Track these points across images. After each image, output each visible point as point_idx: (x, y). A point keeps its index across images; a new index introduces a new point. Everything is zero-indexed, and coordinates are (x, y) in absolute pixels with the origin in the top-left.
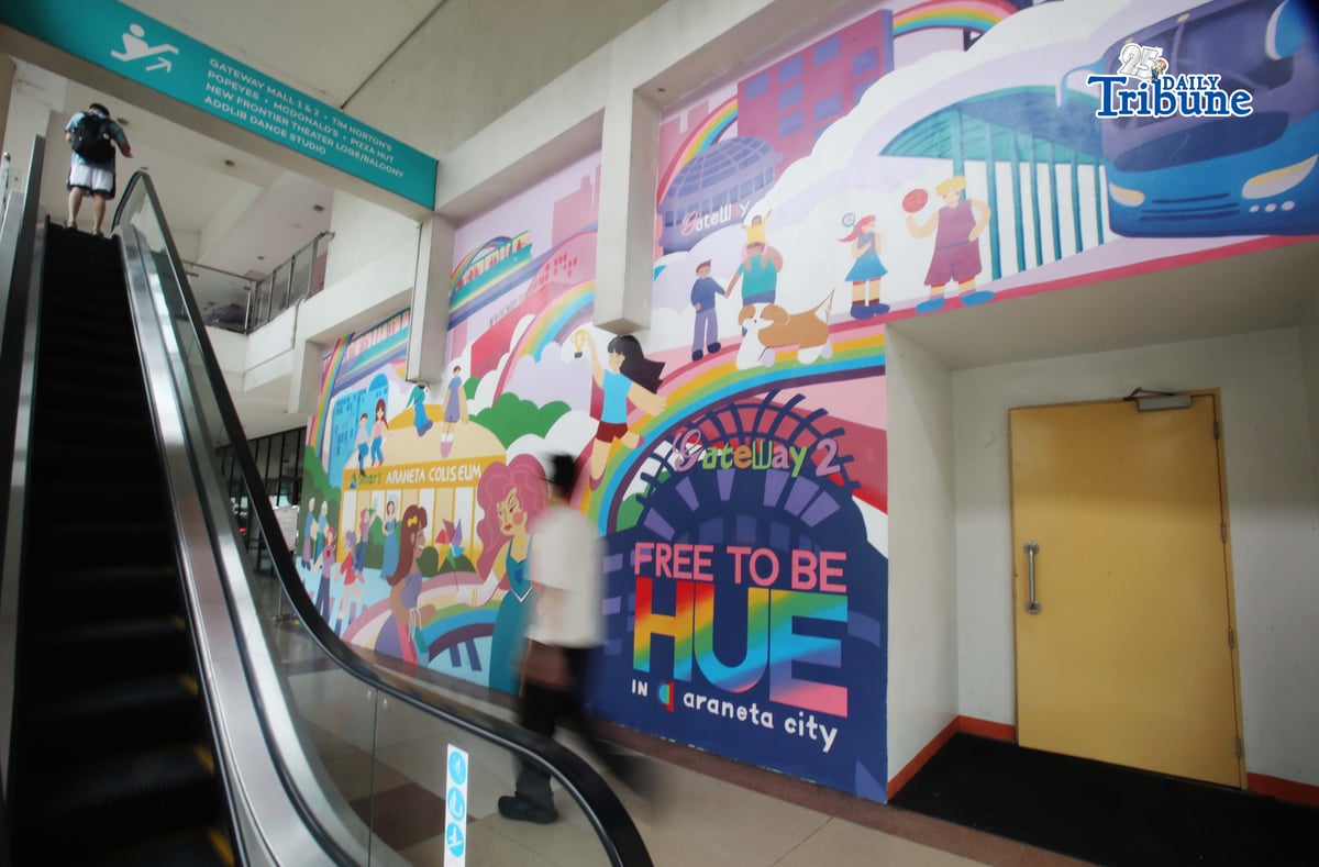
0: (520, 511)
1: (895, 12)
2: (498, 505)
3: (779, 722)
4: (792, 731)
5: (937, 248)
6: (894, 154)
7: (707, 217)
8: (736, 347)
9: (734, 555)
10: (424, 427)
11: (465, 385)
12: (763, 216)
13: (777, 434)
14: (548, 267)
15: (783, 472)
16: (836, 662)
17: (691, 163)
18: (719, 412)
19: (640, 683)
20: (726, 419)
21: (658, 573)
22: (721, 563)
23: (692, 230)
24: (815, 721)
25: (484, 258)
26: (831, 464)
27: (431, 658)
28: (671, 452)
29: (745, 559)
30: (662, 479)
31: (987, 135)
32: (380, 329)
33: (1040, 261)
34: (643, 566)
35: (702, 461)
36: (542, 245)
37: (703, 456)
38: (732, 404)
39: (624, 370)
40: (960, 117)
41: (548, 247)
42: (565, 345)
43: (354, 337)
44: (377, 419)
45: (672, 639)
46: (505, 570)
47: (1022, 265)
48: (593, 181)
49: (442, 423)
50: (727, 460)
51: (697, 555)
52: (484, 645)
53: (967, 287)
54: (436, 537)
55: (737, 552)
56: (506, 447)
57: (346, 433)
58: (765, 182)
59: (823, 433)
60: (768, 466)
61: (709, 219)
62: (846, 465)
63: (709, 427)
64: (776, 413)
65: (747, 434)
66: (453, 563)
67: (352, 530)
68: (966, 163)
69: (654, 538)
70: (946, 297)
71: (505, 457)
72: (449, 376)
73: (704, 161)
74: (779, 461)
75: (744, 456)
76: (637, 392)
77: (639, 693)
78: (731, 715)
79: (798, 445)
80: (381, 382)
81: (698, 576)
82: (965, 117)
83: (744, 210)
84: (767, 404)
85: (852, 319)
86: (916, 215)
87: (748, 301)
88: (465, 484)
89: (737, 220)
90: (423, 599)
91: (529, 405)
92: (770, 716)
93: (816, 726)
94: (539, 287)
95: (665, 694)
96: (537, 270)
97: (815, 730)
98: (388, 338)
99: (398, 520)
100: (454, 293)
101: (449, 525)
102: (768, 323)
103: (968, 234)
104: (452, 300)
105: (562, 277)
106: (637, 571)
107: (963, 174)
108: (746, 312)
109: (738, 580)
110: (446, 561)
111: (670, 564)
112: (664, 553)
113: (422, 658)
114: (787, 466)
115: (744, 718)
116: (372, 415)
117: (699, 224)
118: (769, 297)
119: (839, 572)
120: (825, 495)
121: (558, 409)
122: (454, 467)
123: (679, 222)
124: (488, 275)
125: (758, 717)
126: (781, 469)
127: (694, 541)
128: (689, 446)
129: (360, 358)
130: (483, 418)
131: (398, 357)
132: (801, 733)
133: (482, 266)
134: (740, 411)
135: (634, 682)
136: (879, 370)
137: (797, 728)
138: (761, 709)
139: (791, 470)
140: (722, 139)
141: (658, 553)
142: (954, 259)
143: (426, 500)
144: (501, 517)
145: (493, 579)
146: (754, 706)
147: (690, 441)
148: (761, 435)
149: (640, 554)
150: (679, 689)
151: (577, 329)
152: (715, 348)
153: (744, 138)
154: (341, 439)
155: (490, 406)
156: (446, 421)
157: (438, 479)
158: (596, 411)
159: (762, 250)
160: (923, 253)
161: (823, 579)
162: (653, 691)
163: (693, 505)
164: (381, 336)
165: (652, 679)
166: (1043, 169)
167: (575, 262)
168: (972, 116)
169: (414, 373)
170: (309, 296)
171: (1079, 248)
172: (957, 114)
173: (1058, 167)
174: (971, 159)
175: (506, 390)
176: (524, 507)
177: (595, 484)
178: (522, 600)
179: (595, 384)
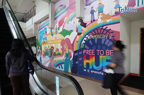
2: (64, 45)
8: (97, 20)
9: (97, 51)
10: (52, 35)
13: (104, 33)
15: (104, 39)
20: (96, 31)
21: (87, 54)
22: (96, 52)
23: (90, 2)
25: (59, 8)
26: (111, 37)
28: (88, 37)
29: (99, 51)
30: (87, 41)
36: (68, 6)
37: (93, 37)
38: (97, 29)
42: (72, 21)
43: (41, 22)
45: (89, 63)
49: (55, 34)
50: (96, 37)
51: (92, 51)
52: (63, 65)
54: (55, 51)
56: (64, 37)
59: (110, 33)
60: (102, 38)
62: (114, 37)
63: (93, 33)
64: (103, 30)
65: (99, 33)
67: (44, 50)
69: (87, 49)
72: (55, 27)
74: (104, 37)
75: (99, 37)
77: (85, 71)
79: (107, 35)
80: (46, 29)
81: (92, 54)
85: (115, 15)
87: (99, 13)
88: (59, 43)
90: (54, 59)
91: (67, 31)
92: (103, 73)
96: (67, 10)
101: (57, 49)
102: (102, 16)
104: (55, 15)
105: (71, 11)
106: (84, 54)
108: (99, 15)
109: (98, 54)
110: (57, 54)
111: (89, 53)
112: (87, 51)
113: (55, 68)
116: (45, 33)
118: (102, 12)
119: (112, 53)
120: (111, 42)
121: (72, 31)
122: (57, 41)
123: (88, 1)
124: (60, 11)
125: (101, 73)
127: (92, 49)
128: (91, 35)
129: (42, 25)
130: (61, 33)
131: (48, 25)
135: (84, 69)
136: (119, 22)
139: (106, 38)
143: (54, 45)
145: (64, 56)
148: (101, 33)
149: (84, 51)
150: (90, 70)
152: (94, 20)
154: (41, 37)
155: (62, 31)
157: (55, 42)
158: (77, 31)
159: (101, 4)
161: (110, 54)
162: (87, 70)
163: (92, 44)
164: (45, 21)
165: (87, 69)
167: (73, 8)
169: (50, 27)
170: (34, 16)
175: (64, 29)
176: (68, 46)
177: (77, 42)
178: (68, 59)
179: (77, 27)
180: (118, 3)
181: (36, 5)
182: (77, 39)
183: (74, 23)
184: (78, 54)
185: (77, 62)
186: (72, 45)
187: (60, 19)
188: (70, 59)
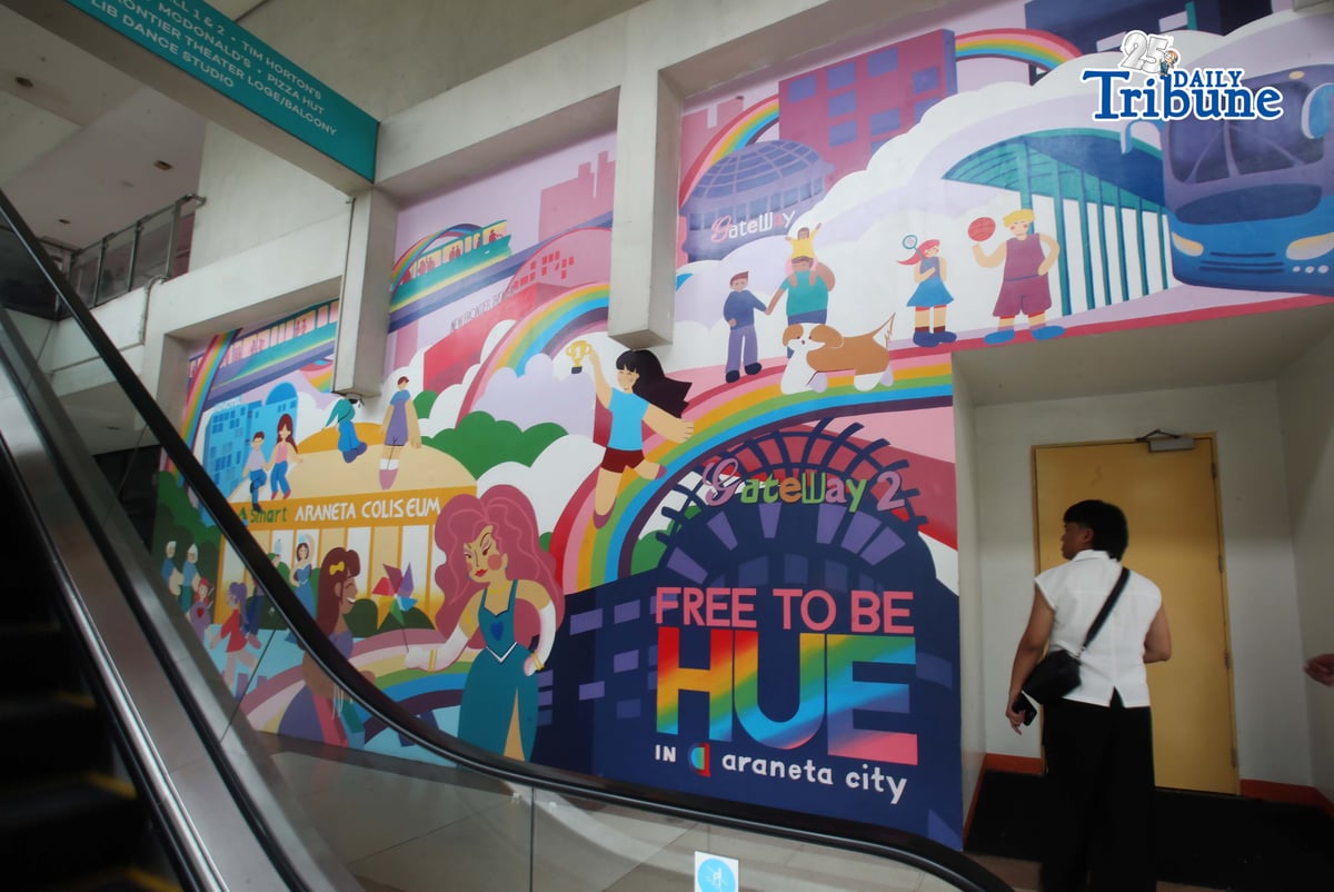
0: (497, 553)
1: (956, 35)
2: (466, 546)
3: (839, 777)
4: (856, 785)
5: (1005, 280)
6: (958, 180)
7: (742, 224)
9: (781, 599)
10: (353, 451)
11: (415, 401)
12: (812, 229)
13: (831, 465)
14: (533, 266)
15: (838, 507)
16: (903, 707)
17: (722, 162)
18: (761, 440)
19: (666, 748)
20: (770, 449)
21: (687, 621)
22: (766, 609)
23: (725, 237)
24: (881, 774)
25: (441, 248)
26: (893, 499)
27: (368, 738)
28: (700, 485)
29: (796, 602)
30: (689, 515)
31: (1055, 172)
32: (282, 326)
33: (1109, 301)
34: (666, 613)
35: (740, 494)
36: (525, 237)
37: (741, 488)
38: (776, 431)
39: (638, 389)
40: (1027, 150)
41: (534, 241)
42: (557, 358)
43: (240, 335)
44: (279, 440)
45: (707, 694)
46: (477, 625)
47: (1091, 303)
48: (594, 169)
49: (382, 445)
50: (772, 493)
51: (735, 599)
52: (449, 716)
53: (1037, 320)
54: (374, 586)
56: (477, 478)
57: (230, 457)
58: (813, 192)
59: (884, 465)
60: (821, 500)
61: (745, 227)
63: (748, 457)
64: (829, 442)
65: (797, 465)
66: (400, 619)
67: (240, 581)
68: (1034, 196)
69: (684, 582)
70: (1016, 329)
71: (475, 488)
72: (391, 388)
73: (737, 163)
75: (791, 488)
76: (655, 415)
77: (665, 759)
78: (782, 775)
79: (857, 478)
80: (287, 393)
81: (737, 622)
82: (1032, 151)
83: (789, 220)
84: (818, 432)
85: (914, 346)
86: (983, 244)
87: (795, 320)
88: (416, 521)
89: (780, 230)
91: (509, 427)
92: (829, 771)
93: (882, 778)
94: (520, 289)
95: (698, 758)
96: (518, 266)
97: (881, 783)
98: (296, 339)
99: (314, 567)
100: (397, 288)
101: (393, 572)
102: (819, 345)
103: (1037, 268)
104: (395, 296)
105: (552, 278)
106: (659, 620)
107: (1031, 208)
108: (793, 331)
109: (787, 625)
110: (390, 616)
112: (693, 598)
113: (355, 739)
114: (843, 501)
115: (798, 777)
116: (271, 433)
117: (734, 231)
118: (820, 317)
119: (905, 613)
120: (887, 530)
121: (550, 433)
122: (401, 501)
123: (708, 227)
124: (446, 271)
126: (836, 503)
127: (732, 583)
128: (723, 477)
129: (252, 360)
130: (443, 442)
131: (307, 364)
132: (866, 787)
133: (438, 257)
134: (786, 440)
135: (658, 747)
136: (944, 401)
137: (861, 782)
138: (818, 766)
139: (848, 504)
140: (760, 140)
141: (686, 597)
142: (1023, 290)
143: (358, 540)
144: (471, 561)
145: (459, 637)
146: (810, 762)
147: (723, 472)
148: (813, 467)
149: (663, 601)
150: (716, 750)
151: (573, 341)
152: (754, 369)
153: (788, 142)
155: (453, 427)
156: (386, 444)
157: (376, 516)
158: (601, 436)
159: (811, 266)
160: (992, 282)
161: (888, 621)
162: (683, 756)
163: (730, 541)
164: (285, 334)
165: (682, 743)
166: (1110, 212)
167: (571, 262)
168: (1040, 151)
169: (345, 382)
170: (169, 277)
171: (1146, 291)
172: (1023, 146)
173: (1124, 211)
174: (1036, 193)
175: (475, 408)
176: (503, 548)
177: (600, 521)
178: (501, 660)
179: (599, 404)
180: (937, 273)
181: (201, 194)
182: (602, 501)
184: (608, 616)
185: (592, 691)
186: (545, 547)
187: (445, 332)
188: (527, 663)
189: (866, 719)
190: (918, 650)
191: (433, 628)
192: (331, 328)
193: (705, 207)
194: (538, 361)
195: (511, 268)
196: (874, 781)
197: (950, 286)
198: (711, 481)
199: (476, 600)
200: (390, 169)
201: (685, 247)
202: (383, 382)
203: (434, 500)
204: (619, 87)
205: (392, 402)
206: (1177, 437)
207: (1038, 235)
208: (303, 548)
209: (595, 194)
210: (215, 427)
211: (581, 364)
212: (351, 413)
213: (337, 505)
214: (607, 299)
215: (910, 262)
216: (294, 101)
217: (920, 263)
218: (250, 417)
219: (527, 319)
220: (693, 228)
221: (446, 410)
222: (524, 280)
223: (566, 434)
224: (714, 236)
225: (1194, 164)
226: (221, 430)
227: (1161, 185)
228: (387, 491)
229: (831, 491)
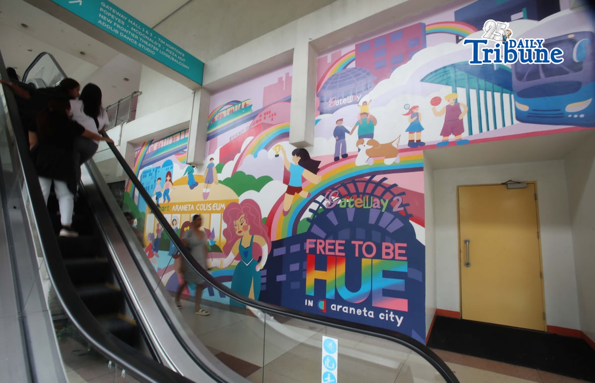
0: (246, 224)
1: (426, 24)
2: (234, 222)
3: (377, 315)
4: (383, 318)
5: (445, 121)
6: (426, 82)
7: (341, 100)
8: (356, 156)
9: (355, 245)
10: (193, 185)
11: (216, 167)
12: (368, 101)
13: (375, 194)
14: (261, 116)
15: (377, 210)
16: (403, 289)
17: (333, 76)
18: (347, 184)
19: (309, 301)
20: (351, 187)
21: (318, 252)
22: (349, 249)
23: (334, 105)
24: (393, 314)
25: (226, 109)
26: (399, 207)
29: (360, 246)
30: (319, 212)
31: (466, 78)
32: (168, 139)
33: (488, 129)
34: (310, 249)
35: (339, 204)
36: (257, 106)
37: (340, 202)
38: (353, 180)
39: (300, 163)
40: (455, 70)
41: (261, 107)
42: (269, 151)
43: (153, 142)
44: (167, 181)
45: (326, 281)
47: (481, 130)
48: (284, 79)
49: (204, 183)
51: (337, 245)
53: (458, 137)
55: (357, 243)
56: (239, 196)
57: (149, 187)
58: (369, 87)
59: (396, 194)
60: (371, 207)
61: (342, 101)
62: (406, 207)
63: (342, 190)
64: (374, 185)
65: (361, 193)
67: (152, 233)
68: (457, 88)
69: (317, 237)
70: (449, 141)
71: (238, 200)
72: (207, 162)
73: (339, 76)
74: (376, 205)
75: (359, 203)
76: (307, 173)
77: (309, 305)
78: (354, 313)
79: (385, 199)
80: (170, 163)
81: (337, 253)
82: (457, 70)
83: (359, 98)
84: (370, 181)
85: (409, 147)
86: (436, 107)
87: (361, 137)
88: (216, 212)
89: (356, 102)
91: (251, 177)
92: (372, 312)
93: (393, 316)
94: (256, 125)
96: (255, 116)
97: (393, 317)
98: (173, 143)
100: (210, 124)
102: (370, 147)
103: (458, 116)
104: (209, 127)
105: (268, 121)
106: (307, 252)
107: (456, 92)
108: (360, 142)
109: (357, 255)
111: (324, 248)
112: (321, 244)
113: (192, 293)
114: (380, 207)
115: (360, 314)
117: (338, 103)
118: (371, 136)
119: (403, 252)
120: (397, 219)
121: (266, 180)
122: (210, 204)
123: (328, 101)
124: (228, 118)
125: (367, 313)
126: (377, 208)
127: (336, 238)
128: (333, 197)
129: (157, 152)
130: (226, 182)
131: (177, 153)
132: (387, 319)
133: (225, 113)
134: (357, 183)
135: (306, 300)
136: (420, 169)
137: (385, 317)
138: (368, 310)
140: (348, 67)
141: (318, 244)
144: (237, 227)
146: (365, 309)
147: (333, 195)
148: (368, 194)
149: (309, 244)
150: (329, 302)
151: (276, 145)
152: (345, 156)
153: (359, 68)
155: (230, 177)
156: (206, 183)
157: (201, 210)
158: (286, 181)
159: (368, 116)
160: (440, 122)
161: (396, 255)
162: (316, 304)
163: (335, 222)
164: (168, 142)
165: (316, 299)
166: (489, 94)
167: (275, 114)
168: (460, 69)
169: (191, 160)
170: (129, 121)
171: (504, 125)
172: (453, 68)
173: (495, 93)
174: (459, 87)
175: (239, 170)
176: (248, 223)
177: (285, 214)
178: (247, 265)
179: (285, 169)
180: (418, 119)
181: (140, 90)
182: (286, 206)
183: (277, 156)
184: (288, 250)
185: (281, 278)
186: (264, 223)
187: (227, 141)
188: (256, 267)
189: (388, 293)
190: (408, 267)
191: (222, 252)
192: (186, 139)
193: (326, 94)
194: (262, 152)
195: (253, 117)
196: (390, 317)
197: (423, 124)
198: (328, 199)
199: (238, 242)
200: (208, 81)
201: (319, 109)
202: (204, 159)
203: (223, 204)
204: (294, 49)
205: (208, 167)
206: (519, 183)
207: (459, 103)
208: (175, 221)
209: (284, 89)
210: (144, 176)
211: (279, 153)
212: (193, 171)
213: (187, 205)
214: (289, 129)
215: (407, 114)
216: (174, 57)
217: (411, 115)
218: (156, 172)
219: (259, 135)
220: (322, 102)
221: (228, 170)
222: (257, 122)
223: (272, 180)
224: (330, 105)
225: (525, 73)
226: (146, 177)
227: (511, 82)
228: (205, 200)
229: (375, 203)
